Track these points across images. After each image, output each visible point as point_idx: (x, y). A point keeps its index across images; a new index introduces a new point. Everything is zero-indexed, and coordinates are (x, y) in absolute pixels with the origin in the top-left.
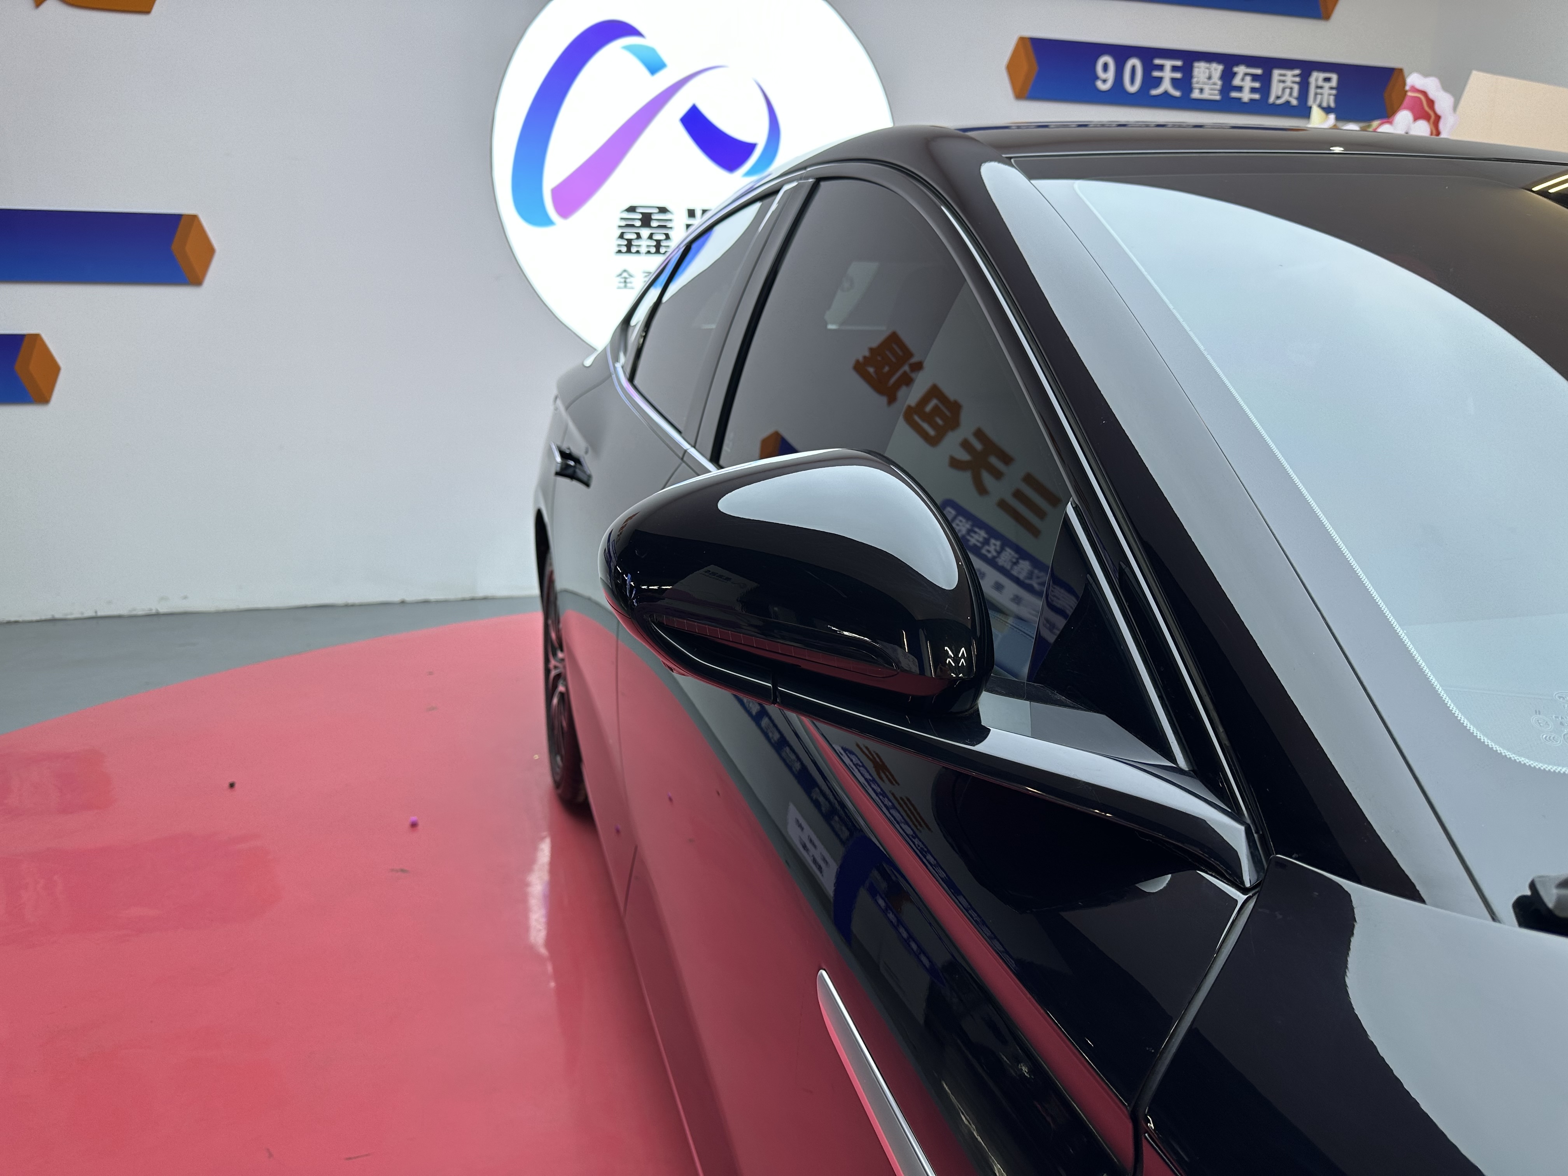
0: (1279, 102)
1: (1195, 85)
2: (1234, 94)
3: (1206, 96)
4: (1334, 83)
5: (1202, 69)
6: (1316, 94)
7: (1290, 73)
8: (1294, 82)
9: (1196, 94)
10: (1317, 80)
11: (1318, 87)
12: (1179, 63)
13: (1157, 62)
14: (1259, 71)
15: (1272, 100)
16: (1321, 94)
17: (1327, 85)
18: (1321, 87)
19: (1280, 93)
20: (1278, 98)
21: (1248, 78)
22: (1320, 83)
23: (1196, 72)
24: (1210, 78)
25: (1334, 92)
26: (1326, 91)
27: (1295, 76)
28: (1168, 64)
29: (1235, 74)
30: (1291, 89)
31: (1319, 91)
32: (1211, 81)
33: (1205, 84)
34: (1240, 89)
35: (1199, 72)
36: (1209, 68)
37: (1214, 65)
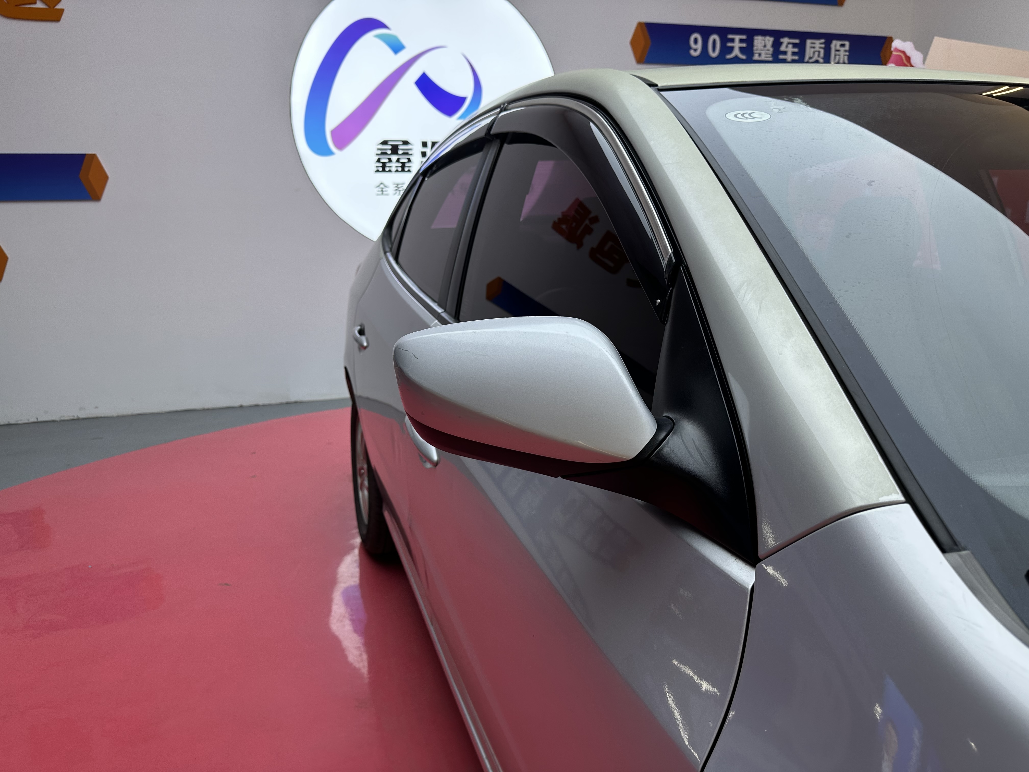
0: (811, 61)
1: (755, 52)
2: (781, 57)
3: (763, 58)
4: (847, 47)
5: (760, 41)
6: (835, 55)
7: (818, 42)
8: (821, 48)
10: (836, 46)
11: (837, 51)
12: (744, 37)
13: (730, 36)
14: (797, 41)
15: (806, 60)
16: (839, 55)
17: (842, 49)
18: (839, 51)
19: (811, 55)
20: (810, 58)
21: (790, 46)
22: (838, 48)
23: (756, 43)
24: (765, 46)
25: (847, 53)
26: (842, 53)
27: (821, 44)
28: (737, 38)
30: (819, 52)
31: (837, 53)
32: (766, 49)
33: (762, 50)
34: (785, 53)
35: (758, 44)
36: (764, 40)
37: (768, 38)
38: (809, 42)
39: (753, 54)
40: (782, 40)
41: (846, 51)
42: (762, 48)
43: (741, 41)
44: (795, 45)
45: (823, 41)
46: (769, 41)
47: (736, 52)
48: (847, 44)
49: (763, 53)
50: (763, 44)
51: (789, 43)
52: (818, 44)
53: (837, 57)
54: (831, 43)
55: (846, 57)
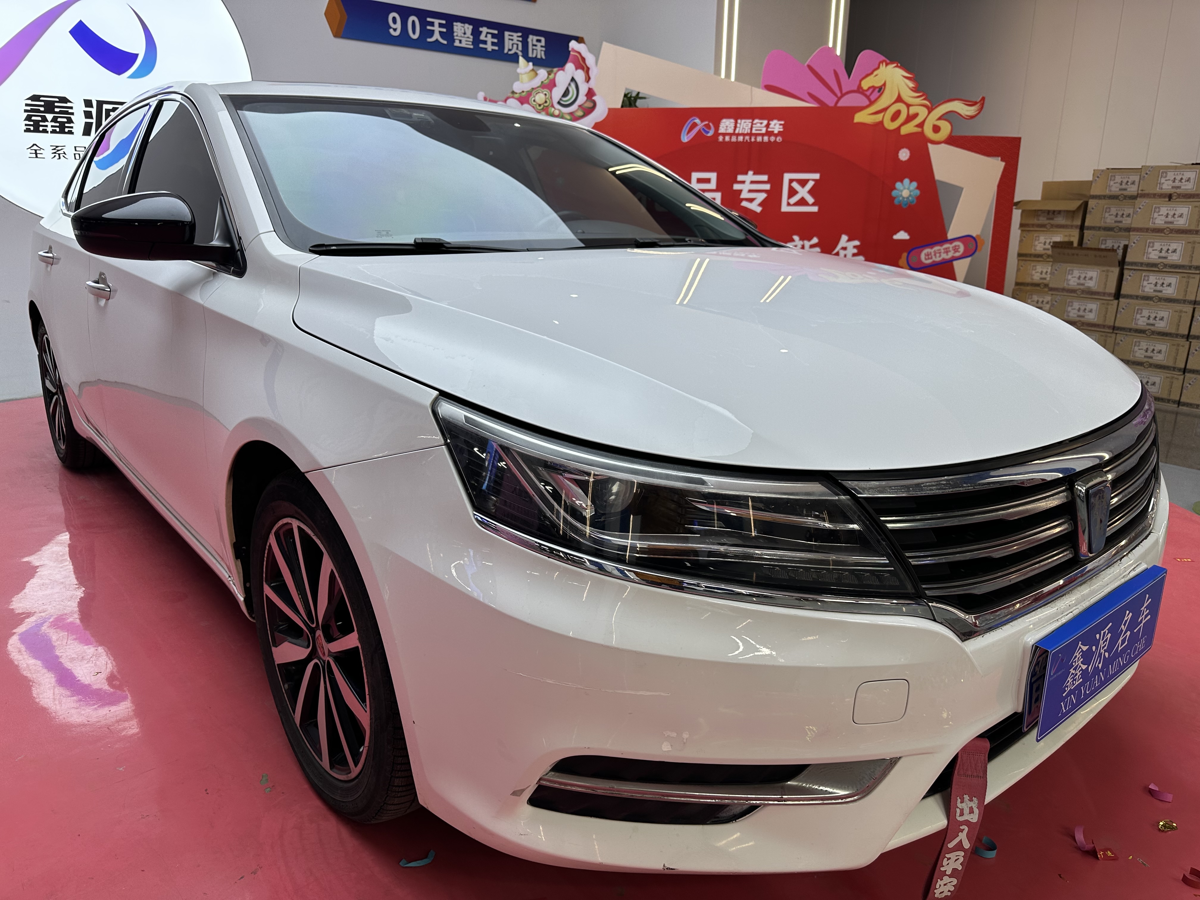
0: (510, 53)
1: (456, 38)
2: (481, 46)
3: (463, 45)
4: (543, 43)
5: (459, 27)
6: (533, 49)
7: (515, 35)
8: (518, 41)
9: (457, 44)
10: (532, 40)
11: (533, 45)
12: (444, 22)
13: (429, 19)
14: (496, 32)
15: (506, 51)
16: (536, 50)
17: (539, 44)
18: (536, 45)
19: (510, 48)
20: (510, 50)
21: (489, 36)
22: (535, 43)
23: (455, 28)
24: (465, 33)
25: (544, 49)
26: (539, 48)
27: (518, 37)
28: (437, 22)
29: (481, 32)
30: (517, 45)
31: (534, 47)
32: (466, 36)
33: (461, 37)
34: (485, 42)
35: (457, 29)
36: (463, 27)
37: (467, 25)
38: (507, 34)
39: (454, 41)
40: (481, 29)
41: (542, 46)
42: (463, 35)
43: (441, 25)
44: (494, 36)
45: (520, 34)
46: (468, 28)
47: (437, 36)
48: (543, 39)
49: (463, 40)
50: (463, 31)
51: (488, 33)
52: (516, 37)
53: (535, 51)
54: (528, 37)
55: (543, 53)
